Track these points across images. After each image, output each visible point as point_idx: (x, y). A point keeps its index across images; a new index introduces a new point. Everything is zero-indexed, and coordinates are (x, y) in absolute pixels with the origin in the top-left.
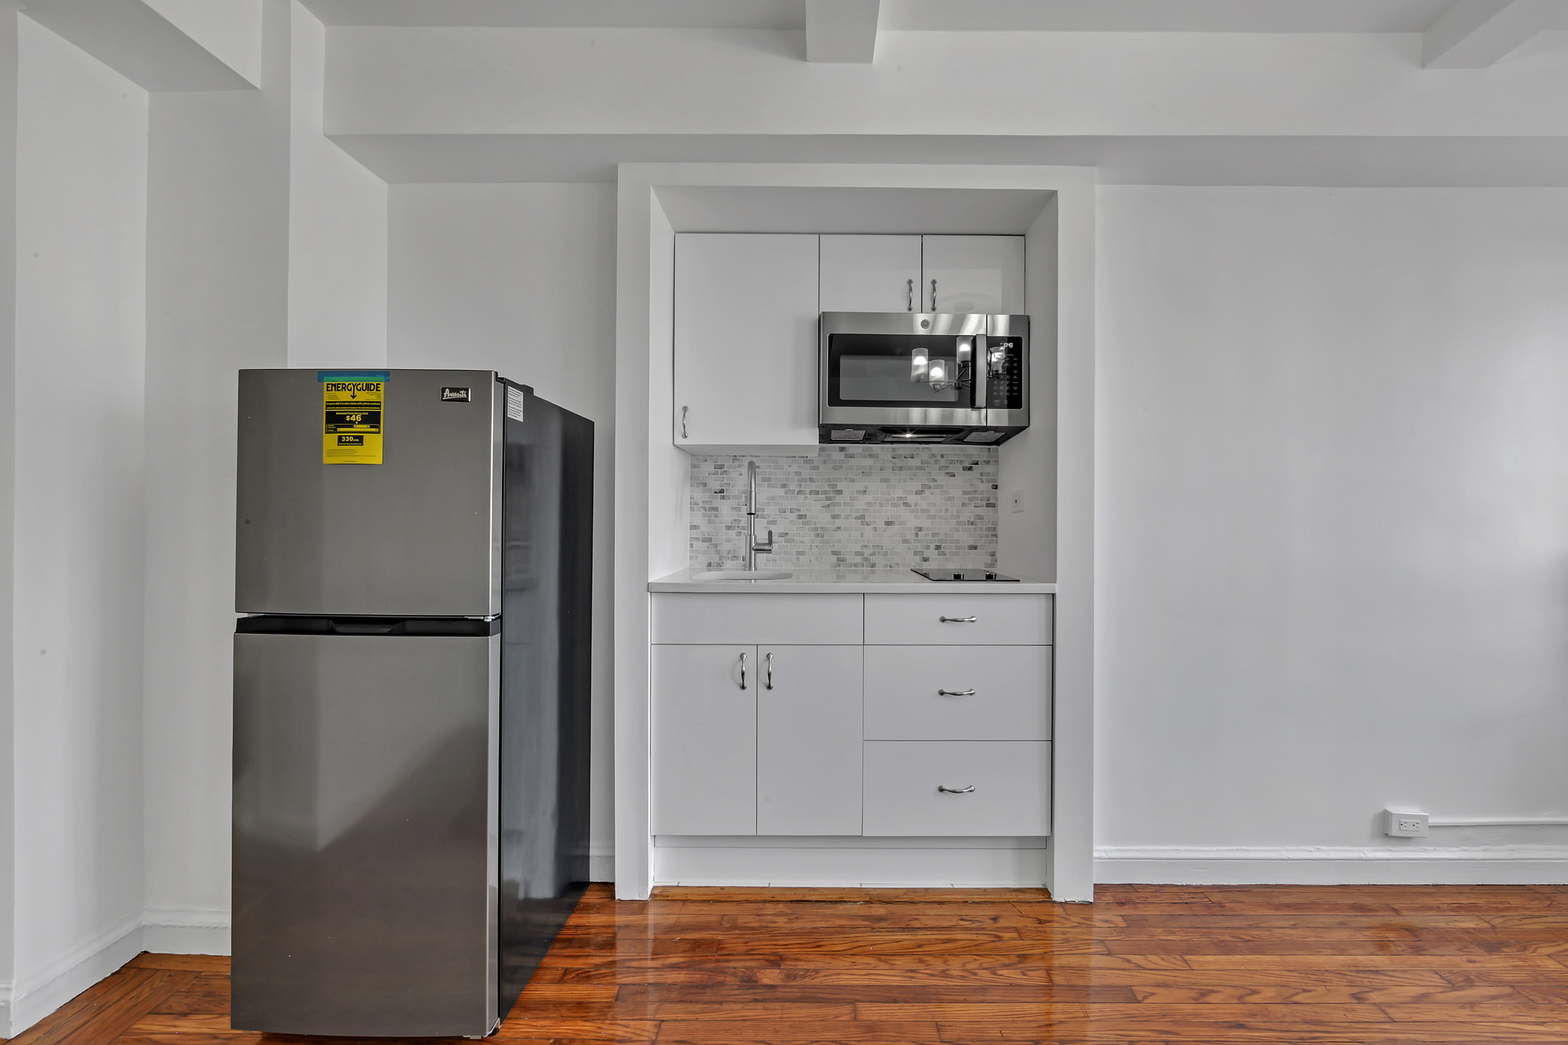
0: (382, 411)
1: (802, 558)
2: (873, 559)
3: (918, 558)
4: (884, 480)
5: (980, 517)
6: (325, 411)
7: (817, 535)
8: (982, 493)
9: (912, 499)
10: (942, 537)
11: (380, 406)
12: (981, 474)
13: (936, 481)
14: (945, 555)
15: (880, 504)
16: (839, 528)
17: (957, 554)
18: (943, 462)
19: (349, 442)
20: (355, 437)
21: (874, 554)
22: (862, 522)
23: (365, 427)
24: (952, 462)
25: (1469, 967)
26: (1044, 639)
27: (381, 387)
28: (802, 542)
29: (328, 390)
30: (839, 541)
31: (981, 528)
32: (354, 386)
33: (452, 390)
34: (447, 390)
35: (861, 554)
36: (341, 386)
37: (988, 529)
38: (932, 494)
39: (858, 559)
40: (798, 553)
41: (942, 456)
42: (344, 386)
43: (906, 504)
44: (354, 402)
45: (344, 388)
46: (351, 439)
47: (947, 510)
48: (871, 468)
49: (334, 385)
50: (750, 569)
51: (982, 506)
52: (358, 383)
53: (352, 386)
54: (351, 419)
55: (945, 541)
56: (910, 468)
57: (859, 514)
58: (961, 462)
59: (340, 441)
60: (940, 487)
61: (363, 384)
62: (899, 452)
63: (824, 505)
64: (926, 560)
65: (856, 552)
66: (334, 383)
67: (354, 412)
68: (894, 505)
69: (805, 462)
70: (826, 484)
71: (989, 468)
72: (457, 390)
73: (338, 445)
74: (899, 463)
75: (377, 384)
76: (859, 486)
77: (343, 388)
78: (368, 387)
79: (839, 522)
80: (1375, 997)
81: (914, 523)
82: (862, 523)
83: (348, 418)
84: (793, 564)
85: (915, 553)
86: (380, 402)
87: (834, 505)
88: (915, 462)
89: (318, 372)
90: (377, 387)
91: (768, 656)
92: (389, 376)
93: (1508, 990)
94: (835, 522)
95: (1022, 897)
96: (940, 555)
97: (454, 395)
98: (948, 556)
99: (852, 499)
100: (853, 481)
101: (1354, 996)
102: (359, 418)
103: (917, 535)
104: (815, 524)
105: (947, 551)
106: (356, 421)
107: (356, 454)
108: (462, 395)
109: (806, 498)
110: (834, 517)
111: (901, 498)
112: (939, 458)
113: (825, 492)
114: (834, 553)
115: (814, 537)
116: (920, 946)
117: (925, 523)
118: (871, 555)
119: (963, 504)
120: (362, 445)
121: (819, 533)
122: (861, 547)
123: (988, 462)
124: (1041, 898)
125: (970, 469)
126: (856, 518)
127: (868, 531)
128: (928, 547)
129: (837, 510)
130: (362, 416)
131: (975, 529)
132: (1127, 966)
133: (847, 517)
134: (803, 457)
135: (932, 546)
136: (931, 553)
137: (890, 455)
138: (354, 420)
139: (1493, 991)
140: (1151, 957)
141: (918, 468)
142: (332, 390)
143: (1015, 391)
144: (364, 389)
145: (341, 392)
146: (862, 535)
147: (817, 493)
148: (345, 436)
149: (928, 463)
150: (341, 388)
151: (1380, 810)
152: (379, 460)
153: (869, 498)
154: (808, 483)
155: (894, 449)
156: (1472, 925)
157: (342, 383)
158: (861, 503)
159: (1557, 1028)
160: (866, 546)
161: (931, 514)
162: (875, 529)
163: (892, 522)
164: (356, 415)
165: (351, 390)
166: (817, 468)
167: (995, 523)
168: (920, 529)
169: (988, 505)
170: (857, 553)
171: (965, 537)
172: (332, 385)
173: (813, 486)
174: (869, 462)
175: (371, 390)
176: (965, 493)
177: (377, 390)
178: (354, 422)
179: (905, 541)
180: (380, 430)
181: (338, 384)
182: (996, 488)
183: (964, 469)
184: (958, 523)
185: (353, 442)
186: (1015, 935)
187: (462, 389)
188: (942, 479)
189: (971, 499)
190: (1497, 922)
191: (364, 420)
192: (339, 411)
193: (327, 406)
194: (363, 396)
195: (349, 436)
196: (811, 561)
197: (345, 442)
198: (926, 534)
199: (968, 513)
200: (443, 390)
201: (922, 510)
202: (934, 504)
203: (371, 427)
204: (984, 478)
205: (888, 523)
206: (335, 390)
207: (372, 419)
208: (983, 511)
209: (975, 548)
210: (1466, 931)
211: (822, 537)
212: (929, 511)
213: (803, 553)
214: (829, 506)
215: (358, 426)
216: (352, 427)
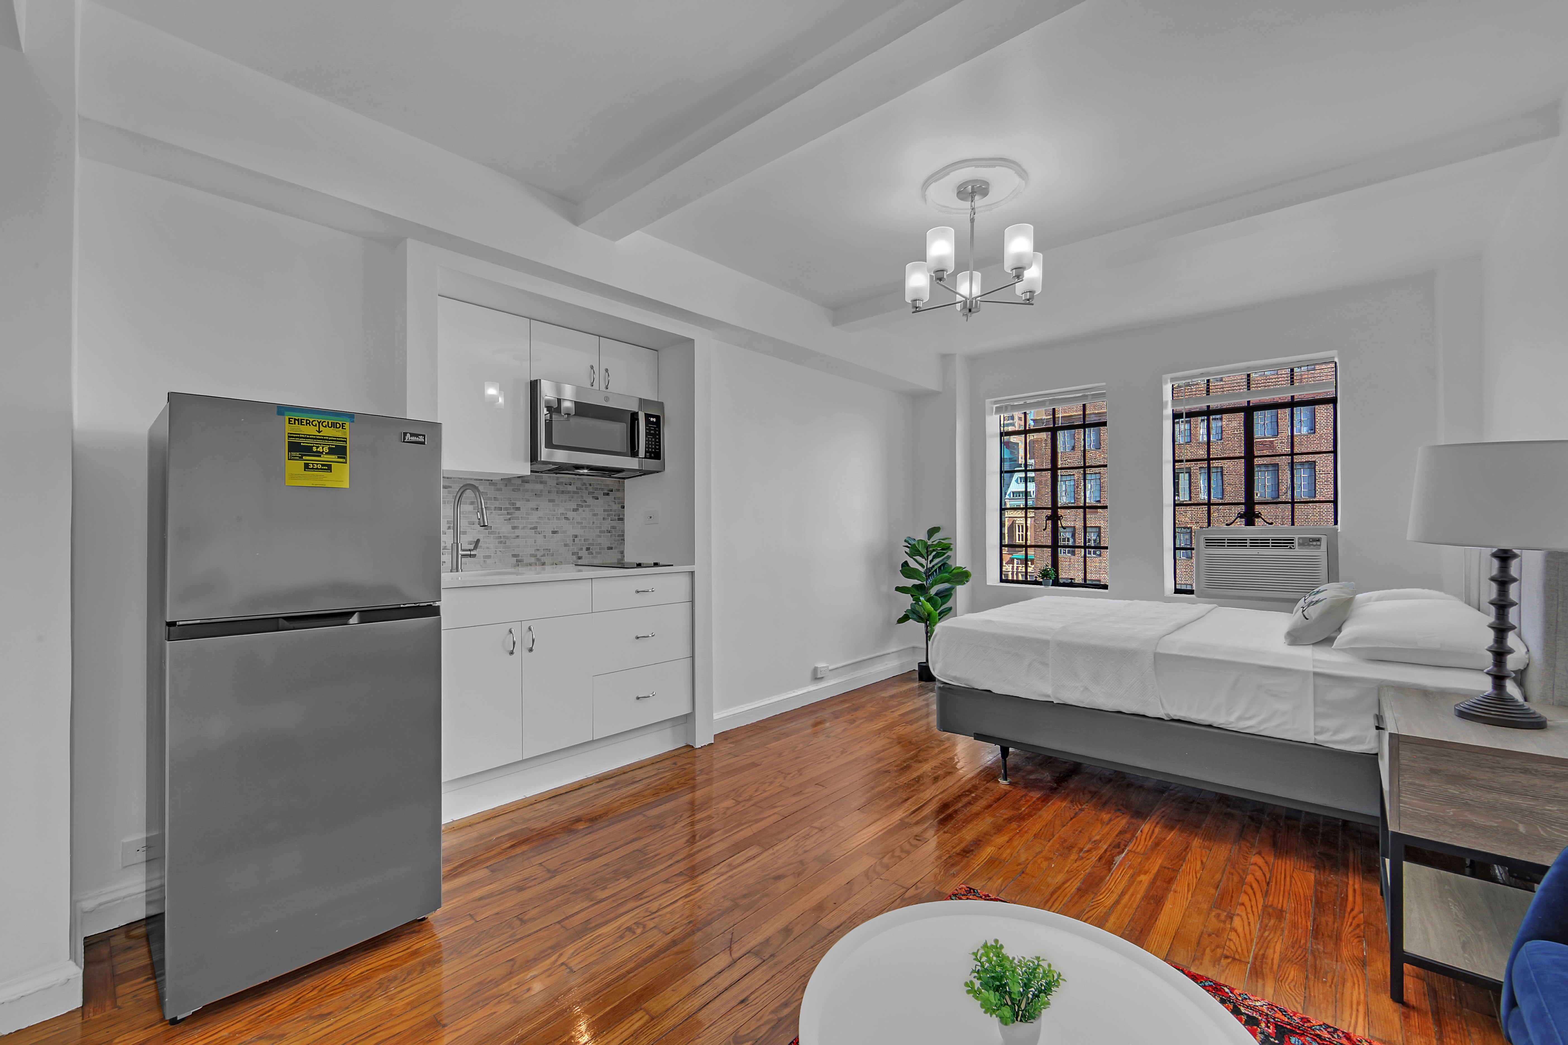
0: (348, 445)
1: (488, 561)
2: (543, 559)
3: (574, 557)
4: (551, 501)
5: (614, 528)
6: (287, 441)
7: (501, 542)
8: (615, 511)
9: (571, 514)
10: (590, 541)
11: (346, 442)
12: (615, 498)
13: (586, 502)
14: (593, 554)
15: (548, 518)
16: (518, 536)
17: (600, 553)
18: (590, 489)
19: (317, 469)
20: (323, 465)
21: (544, 555)
22: (535, 531)
23: (333, 458)
24: (596, 489)
25: (853, 717)
26: (688, 598)
27: (347, 426)
28: (488, 548)
29: (289, 423)
30: (518, 546)
31: (615, 535)
32: (319, 423)
33: (412, 435)
34: (408, 435)
35: (535, 556)
36: (305, 421)
37: (619, 536)
38: (584, 511)
39: (533, 560)
40: (485, 557)
41: (590, 485)
42: (308, 422)
43: (566, 518)
44: (320, 436)
45: (309, 423)
46: (320, 467)
47: (594, 522)
48: (541, 491)
49: (298, 420)
50: (457, 571)
51: (615, 520)
52: (323, 421)
53: (316, 422)
54: (318, 450)
55: (593, 545)
56: (569, 492)
57: (533, 526)
58: (602, 489)
59: (306, 466)
60: (589, 506)
61: (328, 422)
62: (561, 480)
63: (506, 519)
64: (580, 558)
65: (530, 554)
66: (297, 418)
67: (320, 444)
68: (558, 519)
69: (490, 484)
70: (507, 502)
71: (618, 494)
72: (417, 435)
73: (305, 470)
74: (561, 488)
75: (342, 424)
76: (532, 504)
77: (307, 423)
78: (334, 425)
79: (518, 532)
80: (832, 734)
81: (572, 532)
82: (535, 533)
83: (315, 449)
84: (481, 566)
85: (573, 554)
86: (346, 438)
87: (514, 518)
88: (572, 488)
89: (278, 407)
90: (343, 426)
91: (530, 629)
92: (354, 418)
93: (865, 719)
94: (514, 532)
95: (680, 751)
96: (589, 554)
97: (414, 439)
98: (594, 555)
99: (527, 514)
100: (528, 500)
101: (826, 736)
102: (326, 449)
103: (574, 540)
104: (499, 534)
105: (594, 552)
106: (323, 451)
107: (324, 479)
108: (421, 439)
109: (491, 513)
110: (514, 528)
111: (563, 513)
112: (588, 486)
113: (506, 509)
114: (514, 556)
115: (498, 543)
116: (649, 785)
117: (579, 531)
118: (542, 556)
119: (604, 519)
120: (331, 472)
121: (502, 541)
122: (535, 550)
123: (618, 490)
124: (690, 749)
125: (608, 494)
126: (530, 529)
127: (540, 538)
128: (581, 549)
129: (516, 523)
130: (329, 448)
131: (611, 535)
132: (745, 757)
133: (523, 528)
134: (489, 480)
135: (584, 548)
136: (584, 553)
137: (555, 482)
138: (321, 451)
139: (861, 721)
140: (753, 751)
141: (574, 492)
142: (295, 424)
143: (657, 449)
144: (330, 426)
145: (305, 426)
146: (535, 541)
147: (501, 509)
148: (313, 464)
149: (581, 489)
150: (305, 423)
151: (812, 668)
152: (346, 485)
153: (540, 513)
154: (493, 501)
155: (558, 478)
156: (847, 706)
157: (305, 419)
158: (534, 517)
159: (880, 724)
160: (538, 550)
161: (583, 525)
162: (545, 537)
163: (556, 531)
164: (323, 447)
165: (316, 426)
166: (500, 490)
167: (623, 531)
168: (576, 536)
169: (619, 519)
170: (532, 555)
171: (605, 541)
172: (295, 419)
173: (497, 504)
174: (540, 487)
175: (336, 428)
176: (604, 511)
177: (342, 428)
178: (322, 453)
179: (566, 545)
180: (346, 461)
181: (301, 420)
182: (624, 508)
183: (604, 494)
184: (601, 532)
185: (321, 469)
186: (690, 765)
187: (420, 435)
188: (590, 501)
189: (608, 515)
190: (854, 702)
191: (331, 452)
192: (304, 443)
193: (289, 437)
194: (327, 432)
195: (317, 464)
196: (495, 563)
197: (313, 468)
198: (580, 540)
199: (607, 525)
200: (405, 434)
201: (577, 523)
202: (585, 519)
203: (338, 458)
204: (616, 501)
205: (554, 532)
206: (299, 424)
207: (340, 451)
208: (615, 523)
209: (611, 548)
210: (847, 708)
211: (505, 543)
212: (582, 523)
213: (489, 557)
214: (510, 519)
215: (325, 456)
216: (320, 456)
